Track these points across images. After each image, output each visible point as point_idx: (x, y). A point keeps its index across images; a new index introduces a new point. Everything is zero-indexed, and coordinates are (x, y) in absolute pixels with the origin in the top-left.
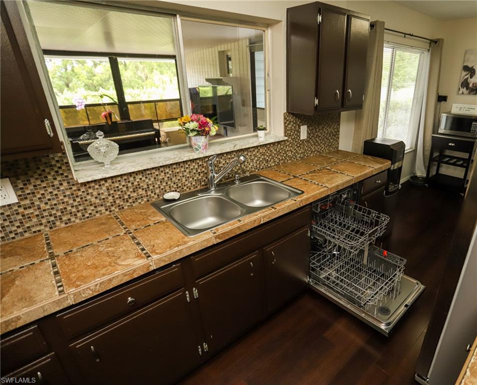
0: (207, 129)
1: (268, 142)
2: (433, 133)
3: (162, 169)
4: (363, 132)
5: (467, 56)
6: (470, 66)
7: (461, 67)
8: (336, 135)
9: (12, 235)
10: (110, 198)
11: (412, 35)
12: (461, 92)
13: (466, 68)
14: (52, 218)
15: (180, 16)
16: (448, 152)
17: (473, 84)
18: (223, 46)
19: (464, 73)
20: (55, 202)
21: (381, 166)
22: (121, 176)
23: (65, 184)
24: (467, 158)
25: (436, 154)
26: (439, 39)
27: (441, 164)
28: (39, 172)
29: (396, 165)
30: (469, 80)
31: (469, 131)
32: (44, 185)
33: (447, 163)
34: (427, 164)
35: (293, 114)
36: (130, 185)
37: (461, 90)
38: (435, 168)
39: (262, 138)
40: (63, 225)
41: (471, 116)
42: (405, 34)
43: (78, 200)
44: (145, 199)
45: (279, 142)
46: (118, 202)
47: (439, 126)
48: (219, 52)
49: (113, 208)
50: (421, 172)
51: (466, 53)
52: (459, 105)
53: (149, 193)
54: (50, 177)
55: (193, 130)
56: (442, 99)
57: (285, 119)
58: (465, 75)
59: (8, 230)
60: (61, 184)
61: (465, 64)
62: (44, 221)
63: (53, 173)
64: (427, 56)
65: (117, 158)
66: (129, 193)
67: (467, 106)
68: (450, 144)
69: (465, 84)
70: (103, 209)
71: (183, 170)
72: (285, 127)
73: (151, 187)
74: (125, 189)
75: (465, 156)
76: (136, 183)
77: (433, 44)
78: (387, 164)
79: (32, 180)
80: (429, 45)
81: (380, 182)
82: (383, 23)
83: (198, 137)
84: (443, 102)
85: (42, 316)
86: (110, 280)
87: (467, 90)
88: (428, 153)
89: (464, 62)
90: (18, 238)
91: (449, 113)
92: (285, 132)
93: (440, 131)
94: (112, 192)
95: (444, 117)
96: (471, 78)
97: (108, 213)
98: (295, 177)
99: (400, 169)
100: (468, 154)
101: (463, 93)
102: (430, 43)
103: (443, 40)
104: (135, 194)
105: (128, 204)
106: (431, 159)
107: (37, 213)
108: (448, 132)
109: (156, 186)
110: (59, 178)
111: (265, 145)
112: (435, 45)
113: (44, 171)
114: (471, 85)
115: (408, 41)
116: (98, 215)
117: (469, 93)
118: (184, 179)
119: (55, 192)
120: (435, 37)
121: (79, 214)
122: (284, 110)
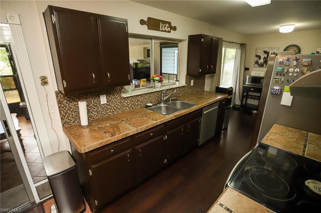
0: (162, 80)
1: (180, 86)
2: (243, 84)
3: (146, 94)
4: (214, 83)
5: (257, 50)
6: (259, 55)
7: (255, 55)
8: (203, 84)
9: (103, 115)
10: (130, 104)
11: (233, 43)
12: (255, 66)
13: (257, 56)
14: (114, 110)
15: (154, 39)
16: (250, 93)
17: (260, 63)
18: (146, 45)
19: (256, 58)
20: (115, 104)
21: (224, 96)
22: (134, 96)
23: (119, 98)
24: (259, 95)
25: (245, 94)
26: (244, 44)
27: (248, 98)
28: (113, 93)
29: (230, 97)
30: (259, 61)
31: (260, 83)
32: (114, 98)
33: (250, 98)
34: (241, 99)
35: (189, 75)
36: (136, 100)
37: (255, 65)
38: (245, 100)
39: (177, 85)
40: (116, 113)
41: (261, 77)
42: (230, 42)
43: (122, 104)
44: (140, 106)
45: (183, 86)
46: (132, 106)
47: (246, 81)
48: (144, 48)
49: (130, 108)
50: (238, 102)
51: (257, 49)
52: (255, 72)
53: (141, 103)
54: (116, 95)
55: (157, 80)
56: (247, 69)
57: (186, 77)
58: (256, 59)
59: (102, 113)
60: (118, 98)
61: (256, 54)
62: (111, 111)
63: (116, 94)
64: (239, 51)
65: (133, 90)
66: (136, 103)
67: (258, 72)
68: (251, 89)
69: (257, 63)
70: (127, 108)
71: (152, 95)
72: (186, 80)
73: (142, 101)
74: (135, 101)
75: (258, 94)
76: (138, 99)
77: (242, 45)
78: (226, 96)
79: (111, 96)
80: (240, 46)
81: (224, 103)
82: (222, 39)
83: (158, 83)
84: (247, 71)
85: (133, 134)
86: (148, 126)
87: (258, 65)
88: (241, 94)
89: (256, 53)
90: (104, 116)
91: (250, 75)
92: (186, 82)
93: (247, 83)
94: (131, 102)
95: (248, 77)
96: (259, 60)
97: (129, 110)
98: (192, 100)
99: (231, 98)
100: (260, 94)
101: (256, 67)
102: (241, 45)
103: (246, 44)
104: (137, 104)
105: (135, 107)
106: (243, 96)
107: (110, 108)
108: (250, 84)
109: (144, 101)
110: (118, 96)
111: (179, 87)
112: (243, 46)
113: (114, 93)
114: (259, 63)
115: (231, 44)
116: (126, 110)
117: (259, 67)
118: (152, 99)
119: (116, 101)
120: (243, 43)
121: (121, 109)
122: (186, 74)
